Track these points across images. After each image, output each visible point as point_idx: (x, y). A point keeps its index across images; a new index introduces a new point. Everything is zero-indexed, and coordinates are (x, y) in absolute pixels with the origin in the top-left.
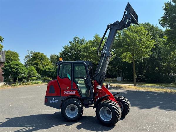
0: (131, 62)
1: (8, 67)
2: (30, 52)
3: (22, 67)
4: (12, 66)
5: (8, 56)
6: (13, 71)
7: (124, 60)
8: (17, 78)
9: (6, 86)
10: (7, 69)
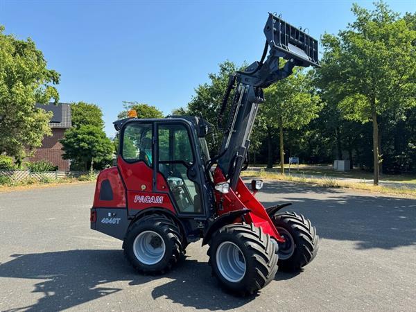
0: (367, 121)
1: (72, 140)
2: (128, 105)
3: (102, 138)
4: (80, 137)
5: (80, 114)
6: (83, 147)
7: (348, 117)
8: (92, 163)
9: (69, 180)
10: (70, 142)
